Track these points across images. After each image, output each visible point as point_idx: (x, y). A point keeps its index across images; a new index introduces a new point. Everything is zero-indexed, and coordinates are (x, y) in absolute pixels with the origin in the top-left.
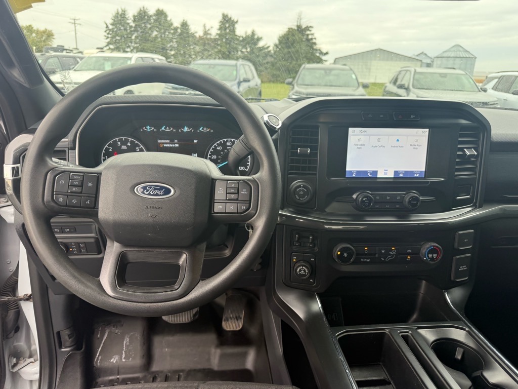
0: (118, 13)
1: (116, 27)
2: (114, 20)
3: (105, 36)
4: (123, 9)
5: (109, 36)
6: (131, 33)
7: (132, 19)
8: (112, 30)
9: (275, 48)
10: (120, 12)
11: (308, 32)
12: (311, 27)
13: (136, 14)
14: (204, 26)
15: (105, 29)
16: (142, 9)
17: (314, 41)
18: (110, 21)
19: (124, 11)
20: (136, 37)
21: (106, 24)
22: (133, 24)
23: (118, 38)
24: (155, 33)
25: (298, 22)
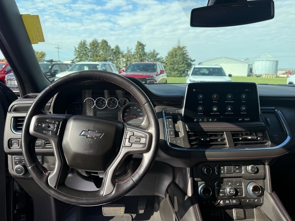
0: (81, 42)
1: (80, 49)
2: (79, 46)
3: (74, 54)
4: (84, 39)
5: (77, 54)
6: (89, 52)
7: (89, 45)
8: (78, 51)
9: (166, 58)
10: (83, 41)
11: (184, 50)
12: (185, 47)
13: (91, 42)
14: (128, 48)
15: (74, 50)
16: (94, 40)
17: (187, 54)
18: (77, 46)
19: (85, 41)
20: (91, 54)
21: (75, 48)
22: (89, 48)
23: (81, 55)
24: (101, 52)
25: (178, 44)
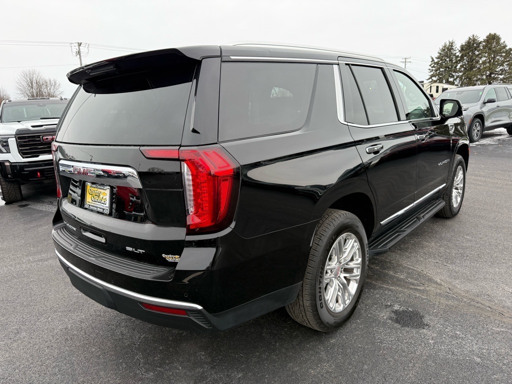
0: (445, 46)
1: (442, 60)
2: (440, 54)
3: (429, 69)
4: (451, 41)
5: (434, 69)
6: (457, 62)
7: (460, 49)
8: (437, 63)
10: (448, 44)
13: (464, 44)
15: (430, 63)
16: (471, 37)
18: (435, 55)
19: (452, 44)
20: (462, 66)
21: (432, 58)
22: (458, 54)
23: (441, 70)
24: (484, 59)
